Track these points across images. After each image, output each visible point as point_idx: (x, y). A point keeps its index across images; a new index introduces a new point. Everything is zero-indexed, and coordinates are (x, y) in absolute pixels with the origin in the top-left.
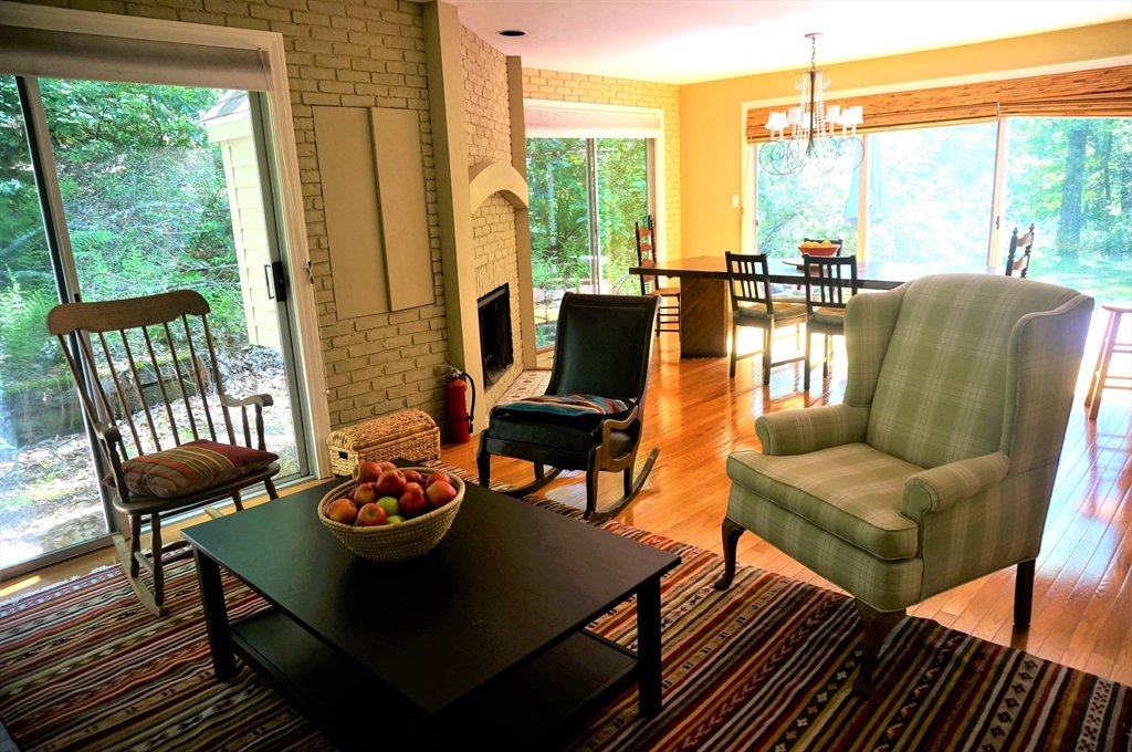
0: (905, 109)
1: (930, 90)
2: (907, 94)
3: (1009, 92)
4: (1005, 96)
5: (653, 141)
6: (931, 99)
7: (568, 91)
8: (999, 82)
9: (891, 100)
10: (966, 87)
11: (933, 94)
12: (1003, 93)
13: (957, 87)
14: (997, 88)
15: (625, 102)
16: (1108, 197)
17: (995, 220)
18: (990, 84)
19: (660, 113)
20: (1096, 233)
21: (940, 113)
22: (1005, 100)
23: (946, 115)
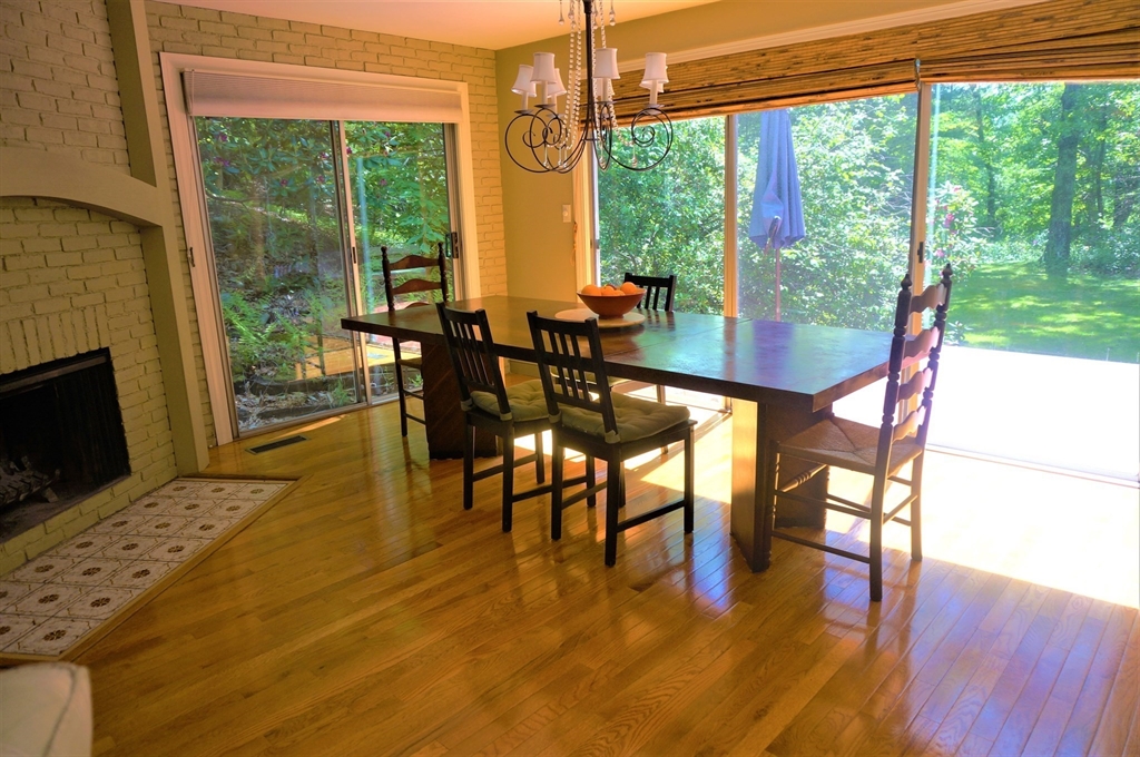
0: (780, 73)
1: (816, 43)
2: (783, 50)
3: (931, 42)
4: (927, 49)
5: (453, 126)
6: (817, 57)
7: (281, 48)
8: (917, 26)
9: (761, 60)
10: (868, 37)
11: (820, 48)
12: (922, 44)
13: (854, 37)
14: (913, 36)
15: (395, 70)
16: (1101, 208)
17: (917, 247)
18: (903, 31)
19: (462, 89)
20: (1086, 248)
21: (831, 78)
22: (927, 55)
23: (840, 82)
